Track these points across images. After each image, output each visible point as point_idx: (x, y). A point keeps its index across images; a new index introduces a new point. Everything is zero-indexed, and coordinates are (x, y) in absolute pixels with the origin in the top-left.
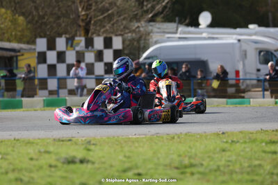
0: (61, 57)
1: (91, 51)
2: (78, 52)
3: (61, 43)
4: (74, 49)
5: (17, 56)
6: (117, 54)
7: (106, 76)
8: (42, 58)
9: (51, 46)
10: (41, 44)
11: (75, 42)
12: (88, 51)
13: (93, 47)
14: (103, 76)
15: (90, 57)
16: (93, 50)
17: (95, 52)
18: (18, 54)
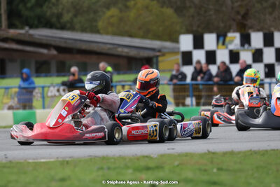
0: (211, 57)
1: (248, 50)
2: (231, 52)
3: (210, 40)
4: (227, 48)
5: (157, 57)
7: (267, 80)
8: (187, 58)
9: (198, 44)
10: (186, 42)
12: (244, 50)
13: (249, 44)
14: (263, 80)
15: (246, 56)
16: (250, 48)
17: (253, 51)
18: (158, 54)
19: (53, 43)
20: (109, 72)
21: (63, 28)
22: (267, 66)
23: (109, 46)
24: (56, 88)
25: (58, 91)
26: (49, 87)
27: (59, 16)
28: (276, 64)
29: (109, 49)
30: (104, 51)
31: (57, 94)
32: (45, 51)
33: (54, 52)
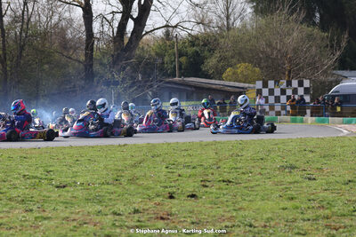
0: (271, 92)
2: (281, 89)
3: (271, 84)
4: (280, 87)
5: (245, 92)
6: (307, 91)
8: (259, 92)
9: (265, 85)
10: (259, 84)
11: (280, 83)
12: (288, 88)
13: (291, 86)
15: (289, 92)
16: (291, 88)
17: (293, 89)
18: (245, 90)
23: (220, 86)
30: (219, 89)
32: (189, 89)
33: (193, 89)
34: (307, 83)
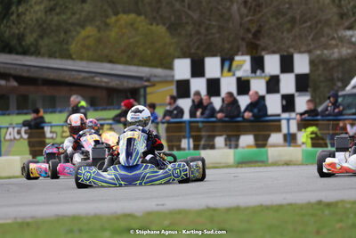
0: (214, 87)
1: (260, 77)
2: (239, 80)
3: (212, 66)
4: (234, 75)
5: (145, 87)
6: (302, 83)
7: (286, 115)
8: (183, 89)
9: (198, 70)
10: (182, 68)
11: (235, 64)
12: (256, 77)
13: (263, 70)
14: (279, 115)
15: (258, 86)
16: (263, 75)
17: (267, 79)
18: (146, 84)
19: (12, 72)
20: (82, 107)
21: (25, 53)
22: (284, 97)
23: (83, 75)
24: (16, 129)
25: (19, 133)
26: (8, 128)
27: (21, 37)
28: (296, 94)
29: (84, 78)
30: (77, 81)
31: (17, 137)
32: (2, 83)
33: (15, 84)
34: (302, 64)
